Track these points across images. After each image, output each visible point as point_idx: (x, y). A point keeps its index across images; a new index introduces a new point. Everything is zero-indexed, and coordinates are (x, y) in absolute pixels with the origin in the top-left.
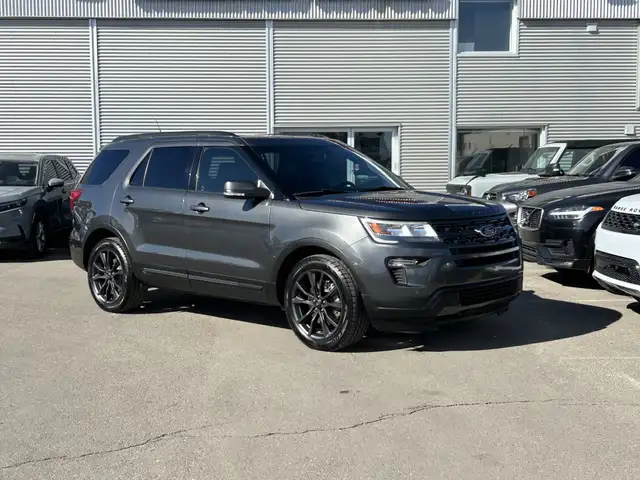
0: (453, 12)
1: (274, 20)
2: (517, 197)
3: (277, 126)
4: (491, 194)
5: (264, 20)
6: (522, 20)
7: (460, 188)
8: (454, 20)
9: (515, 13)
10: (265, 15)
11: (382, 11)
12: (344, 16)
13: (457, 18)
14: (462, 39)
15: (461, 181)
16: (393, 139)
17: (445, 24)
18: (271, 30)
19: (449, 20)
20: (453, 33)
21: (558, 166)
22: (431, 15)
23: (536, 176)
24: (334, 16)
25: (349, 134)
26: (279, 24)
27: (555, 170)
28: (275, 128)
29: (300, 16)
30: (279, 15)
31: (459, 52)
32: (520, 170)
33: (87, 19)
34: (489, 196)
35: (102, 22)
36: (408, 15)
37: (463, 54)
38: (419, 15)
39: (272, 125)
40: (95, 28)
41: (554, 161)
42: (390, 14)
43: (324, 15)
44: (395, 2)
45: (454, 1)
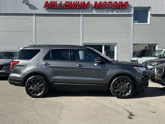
0: (132, 12)
1: (83, 15)
2: (153, 64)
3: (83, 43)
4: (145, 63)
5: (80, 14)
6: (151, 15)
7: (135, 61)
8: (132, 15)
9: (149, 13)
10: (81, 13)
11: (113, 12)
12: (102, 13)
13: (133, 14)
14: (134, 20)
15: (135, 59)
16: (115, 47)
17: (130, 15)
18: (82, 17)
19: (131, 15)
20: (132, 18)
21: (163, 55)
22: (126, 13)
23: (157, 58)
24: (99, 13)
25: (103, 46)
26: (84, 15)
27: (162, 56)
28: (83, 44)
29: (90, 13)
30: (85, 13)
31: (133, 23)
32: (151, 56)
33: (33, 14)
34: (144, 64)
35: (37, 15)
36: (120, 13)
37: (135, 24)
38: (123, 13)
39: (82, 43)
40: (35, 16)
41: (162, 54)
42: (115, 13)
43: (97, 13)
44: (116, 10)
45: (133, 10)
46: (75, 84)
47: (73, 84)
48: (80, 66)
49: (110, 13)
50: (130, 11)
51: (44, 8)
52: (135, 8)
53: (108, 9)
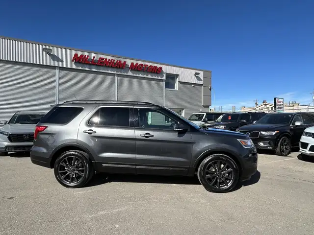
0: (164, 78)
6: (179, 82)
8: (164, 80)
9: (177, 80)
10: (116, 73)
11: (147, 75)
14: (166, 85)
18: (117, 77)
20: (164, 83)
22: (159, 78)
24: (135, 75)
26: (119, 75)
29: (125, 74)
30: (119, 73)
31: (166, 88)
35: (61, 68)
36: (154, 77)
38: (156, 78)
40: (58, 70)
42: (150, 76)
43: (132, 75)
44: (151, 74)
45: (165, 75)
46: (137, 167)
47: (134, 167)
48: (146, 137)
49: (145, 76)
50: (163, 76)
51: (72, 61)
52: (167, 74)
53: (143, 71)
